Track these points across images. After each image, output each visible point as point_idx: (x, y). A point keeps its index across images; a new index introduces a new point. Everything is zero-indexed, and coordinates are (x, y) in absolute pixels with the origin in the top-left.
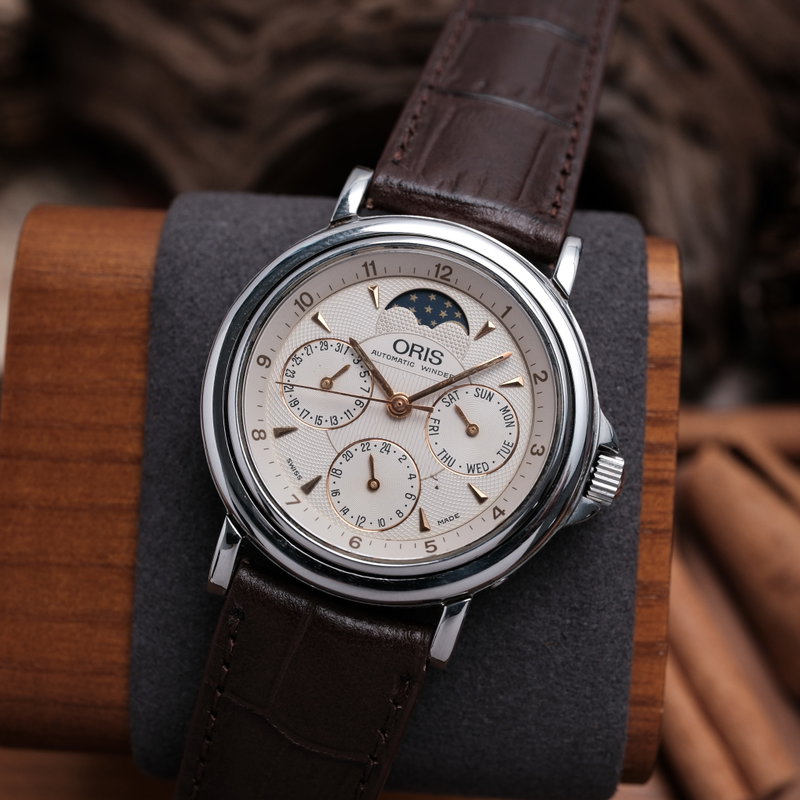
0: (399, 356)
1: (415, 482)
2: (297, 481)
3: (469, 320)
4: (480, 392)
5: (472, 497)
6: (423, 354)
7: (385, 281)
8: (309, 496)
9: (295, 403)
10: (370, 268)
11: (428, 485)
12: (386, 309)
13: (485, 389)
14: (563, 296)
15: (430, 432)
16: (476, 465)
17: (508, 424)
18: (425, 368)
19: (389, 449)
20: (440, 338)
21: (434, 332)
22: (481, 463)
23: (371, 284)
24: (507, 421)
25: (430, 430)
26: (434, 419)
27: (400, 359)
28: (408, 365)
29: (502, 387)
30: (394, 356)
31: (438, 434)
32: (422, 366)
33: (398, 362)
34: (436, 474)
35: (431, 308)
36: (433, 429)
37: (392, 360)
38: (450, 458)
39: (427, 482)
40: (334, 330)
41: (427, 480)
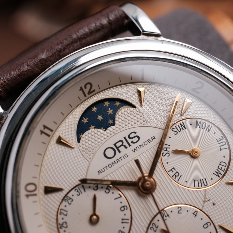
0: (114, 159)
1: (200, 214)
3: (127, 100)
4: (176, 130)
6: (125, 143)
7: (60, 129)
10: (46, 131)
11: (208, 208)
12: (79, 142)
13: (176, 125)
14: (157, 36)
15: (176, 180)
16: (218, 169)
17: (208, 130)
18: (135, 149)
19: (167, 214)
20: (124, 125)
21: (117, 126)
22: (219, 165)
23: (55, 138)
24: (206, 129)
25: (175, 179)
26: (170, 171)
27: (117, 160)
28: (124, 158)
29: (183, 114)
30: (112, 162)
31: (181, 176)
32: (132, 150)
33: (117, 163)
34: (205, 197)
35: (100, 116)
36: (176, 176)
37: (113, 165)
38: (202, 181)
39: (206, 207)
40: (64, 186)
41: (205, 206)
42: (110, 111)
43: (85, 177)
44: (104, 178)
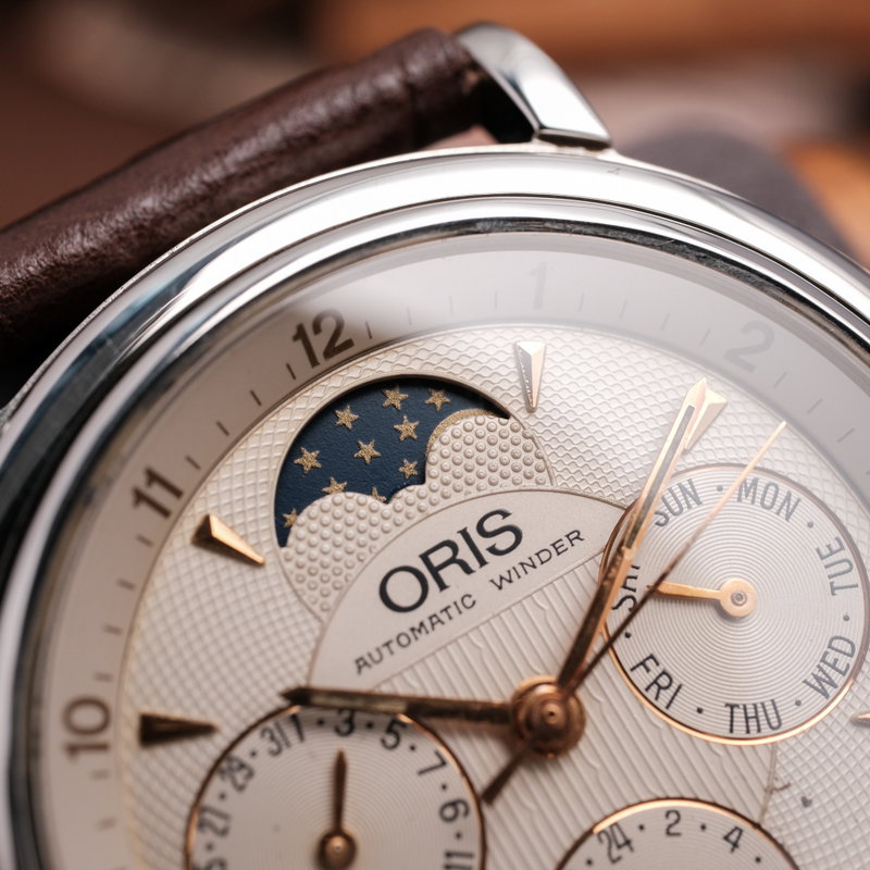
0: (421, 614)
1: (752, 841)
3: (476, 384)
4: (661, 507)
6: (465, 553)
7: (211, 488)
10: (157, 493)
11: (783, 816)
12: (283, 542)
14: (594, 145)
15: (662, 703)
16: (822, 664)
17: (784, 511)
18: (502, 578)
19: (624, 836)
20: (460, 483)
21: (435, 484)
22: (825, 649)
23: (189, 525)
24: (776, 507)
25: (657, 698)
26: (638, 666)
27: (431, 618)
28: (460, 612)
29: (691, 449)
30: (410, 626)
31: (680, 687)
32: (492, 581)
33: (433, 629)
34: (772, 775)
35: (367, 442)
36: (660, 688)
37: (416, 638)
38: (760, 709)
39: (775, 813)
40: (220, 714)
41: (770, 809)
42: (407, 428)
43: (303, 683)
44: (378, 686)
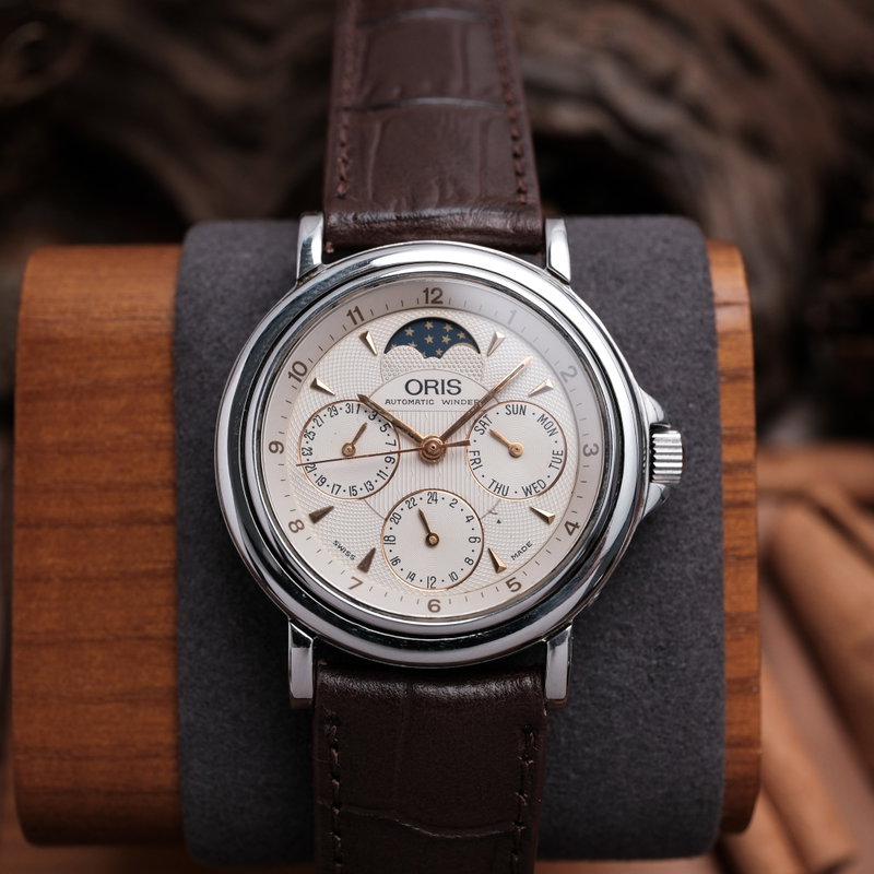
0: (415, 397)
1: (475, 523)
2: (351, 562)
3: (475, 337)
4: (511, 409)
5: (538, 519)
6: (439, 387)
7: (374, 324)
8: (369, 573)
9: (322, 481)
10: (356, 315)
11: (489, 521)
12: (386, 352)
13: (515, 404)
14: (564, 281)
15: (473, 467)
16: (531, 485)
17: (550, 433)
18: (446, 401)
19: (436, 498)
20: (451, 365)
21: (443, 361)
22: (536, 482)
23: (361, 331)
24: (549, 430)
25: (472, 464)
26: (472, 452)
27: (417, 400)
28: (427, 404)
29: (532, 396)
30: (409, 399)
31: (481, 466)
32: (443, 400)
33: (416, 404)
34: (494, 508)
35: (431, 337)
36: (475, 462)
37: (409, 404)
38: (503, 487)
39: (487, 519)
40: (335, 391)
41: (486, 517)
42: (446, 339)
43: (367, 396)
44: (389, 410)
